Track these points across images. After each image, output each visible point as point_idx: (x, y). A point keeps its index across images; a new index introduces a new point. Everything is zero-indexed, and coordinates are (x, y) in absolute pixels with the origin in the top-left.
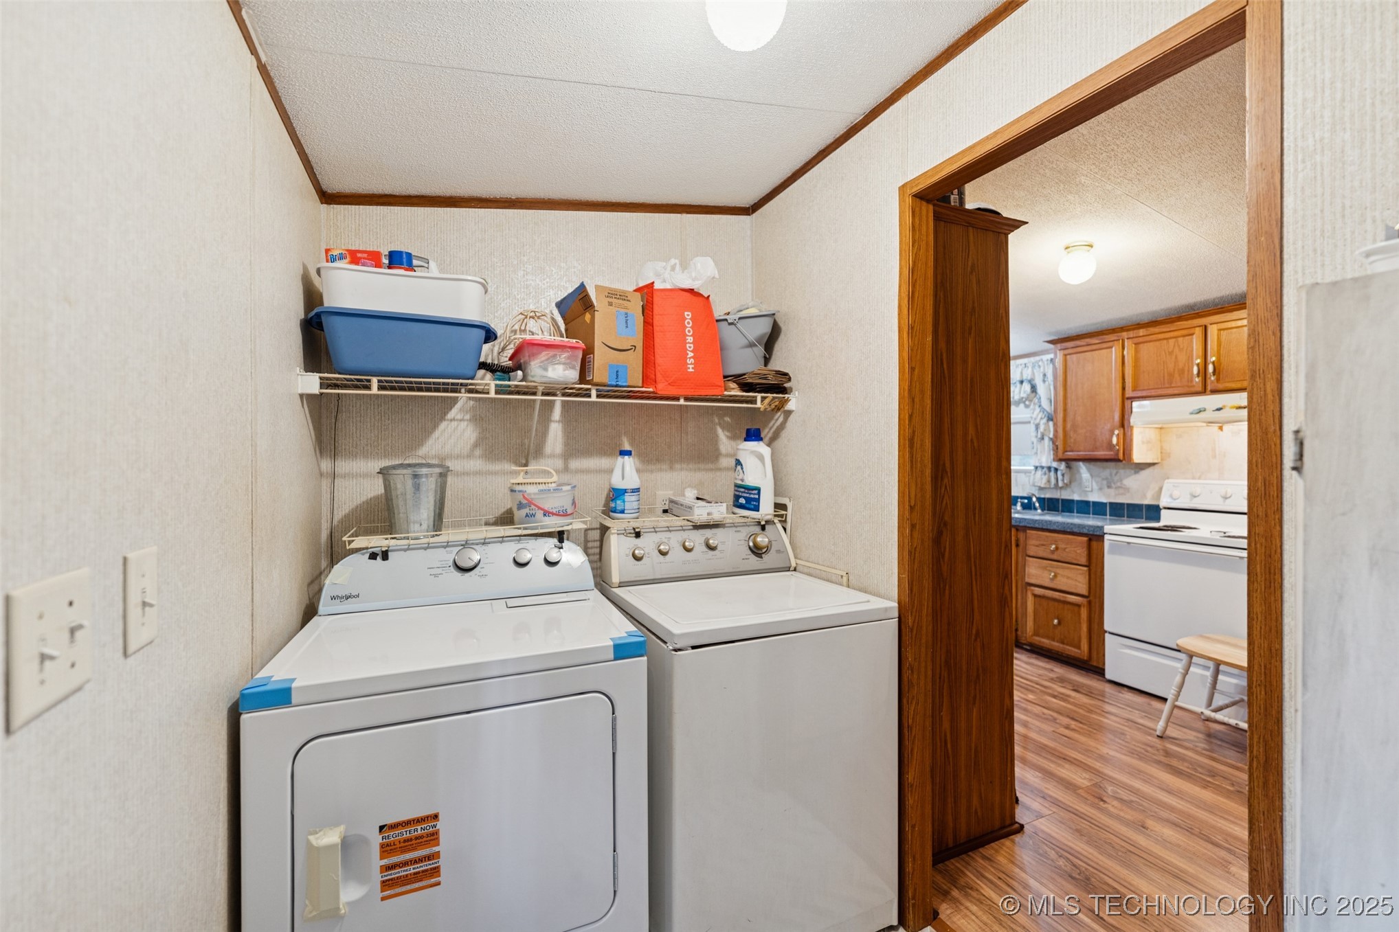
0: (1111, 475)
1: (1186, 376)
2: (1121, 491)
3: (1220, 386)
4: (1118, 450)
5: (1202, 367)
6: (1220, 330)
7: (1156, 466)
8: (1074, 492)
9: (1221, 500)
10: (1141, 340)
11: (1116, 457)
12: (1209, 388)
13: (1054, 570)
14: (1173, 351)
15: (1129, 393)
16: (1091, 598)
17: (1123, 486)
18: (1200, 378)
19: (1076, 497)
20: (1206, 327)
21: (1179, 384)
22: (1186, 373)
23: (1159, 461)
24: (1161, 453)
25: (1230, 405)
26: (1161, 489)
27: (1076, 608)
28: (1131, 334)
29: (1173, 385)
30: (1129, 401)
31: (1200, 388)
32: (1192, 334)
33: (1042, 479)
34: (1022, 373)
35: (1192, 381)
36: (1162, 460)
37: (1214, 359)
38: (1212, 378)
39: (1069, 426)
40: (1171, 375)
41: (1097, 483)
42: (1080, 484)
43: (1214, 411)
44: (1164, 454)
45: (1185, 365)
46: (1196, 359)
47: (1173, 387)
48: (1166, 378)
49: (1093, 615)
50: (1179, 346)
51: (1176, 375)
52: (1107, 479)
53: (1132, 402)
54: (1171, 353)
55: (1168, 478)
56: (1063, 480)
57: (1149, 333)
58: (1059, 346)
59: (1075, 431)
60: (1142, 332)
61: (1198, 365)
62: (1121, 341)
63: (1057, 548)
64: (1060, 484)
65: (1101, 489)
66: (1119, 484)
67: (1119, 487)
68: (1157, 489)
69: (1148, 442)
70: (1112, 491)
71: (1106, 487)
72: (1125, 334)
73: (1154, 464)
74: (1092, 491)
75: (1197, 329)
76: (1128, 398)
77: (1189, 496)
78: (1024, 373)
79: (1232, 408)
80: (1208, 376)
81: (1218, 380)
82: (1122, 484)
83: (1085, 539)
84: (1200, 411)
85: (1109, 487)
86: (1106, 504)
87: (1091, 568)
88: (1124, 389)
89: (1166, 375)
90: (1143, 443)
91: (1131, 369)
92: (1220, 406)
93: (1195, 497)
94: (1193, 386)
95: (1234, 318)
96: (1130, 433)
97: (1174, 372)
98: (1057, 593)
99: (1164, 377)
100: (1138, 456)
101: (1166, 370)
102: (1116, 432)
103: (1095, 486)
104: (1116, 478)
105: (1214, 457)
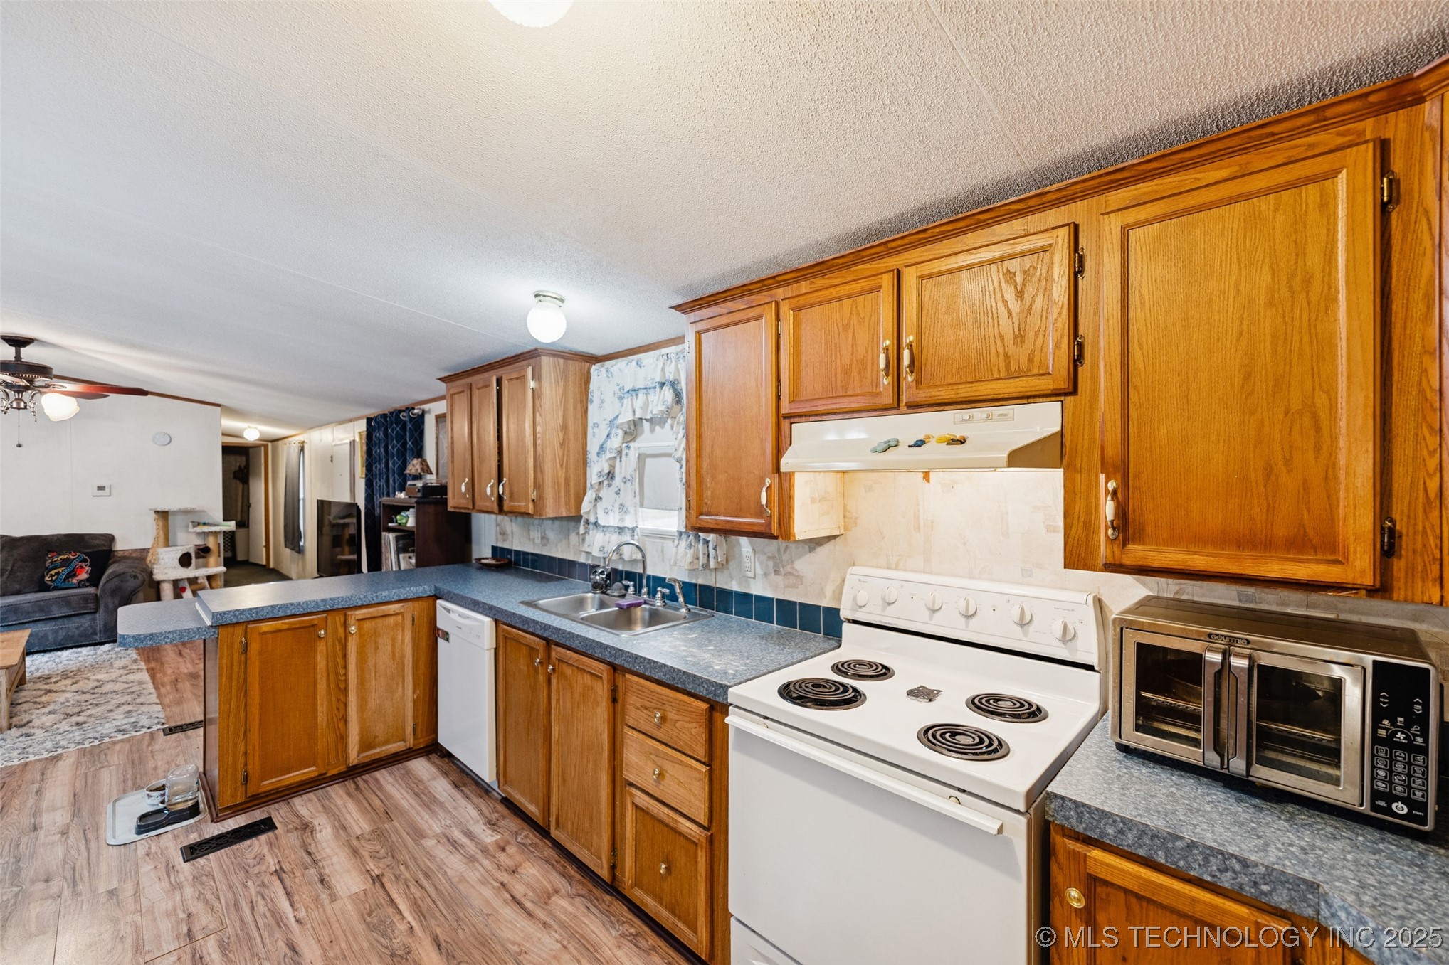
0: (779, 550)
1: (869, 375)
2: (792, 580)
3: (922, 396)
4: (770, 517)
5: (893, 354)
6: (923, 278)
7: (838, 538)
8: (732, 578)
9: (927, 613)
10: (802, 301)
11: (768, 531)
12: (904, 399)
13: (660, 761)
14: (849, 324)
15: (786, 408)
16: (714, 830)
17: (796, 573)
18: (890, 378)
19: (735, 587)
20: (899, 272)
21: (858, 391)
22: (869, 367)
23: (842, 532)
24: (845, 517)
25: (936, 436)
26: (844, 580)
27: (693, 846)
28: (789, 291)
29: (849, 393)
30: (787, 422)
31: (889, 399)
32: (877, 289)
33: (686, 554)
34: (663, 370)
35: (877, 384)
36: (845, 530)
37: (911, 338)
38: (910, 379)
39: (705, 465)
40: (846, 372)
41: (761, 563)
42: (740, 563)
43: (909, 446)
44: (849, 519)
45: (867, 352)
46: (884, 340)
47: (848, 396)
48: (839, 376)
49: (716, 867)
50: (858, 312)
51: (854, 373)
52: (773, 558)
53: (791, 424)
54: (846, 328)
55: (854, 565)
56: (716, 557)
57: (814, 287)
58: (693, 316)
59: (713, 477)
60: (804, 287)
61: (886, 350)
62: (774, 303)
63: (664, 719)
64: (712, 565)
65: (766, 575)
66: (789, 568)
67: (790, 574)
68: (839, 581)
69: (823, 499)
70: (779, 579)
71: (772, 571)
72: (780, 293)
73: (835, 537)
74: (754, 578)
75: (885, 276)
76: (786, 417)
77: (881, 602)
78: (667, 368)
79: (940, 441)
80: (903, 374)
81: (918, 381)
82: (793, 568)
83: (704, 706)
84: (888, 447)
85: (776, 572)
86: (773, 599)
87: (714, 767)
88: (778, 398)
89: (839, 370)
90: (813, 501)
91: (787, 357)
92: (921, 437)
93: (889, 604)
94: (880, 394)
95: (945, 252)
96: (788, 483)
97: (851, 365)
98: (666, 810)
99: (836, 375)
100: (804, 525)
101: (838, 361)
102: (768, 481)
103: (759, 571)
104: (785, 558)
105: (918, 529)
